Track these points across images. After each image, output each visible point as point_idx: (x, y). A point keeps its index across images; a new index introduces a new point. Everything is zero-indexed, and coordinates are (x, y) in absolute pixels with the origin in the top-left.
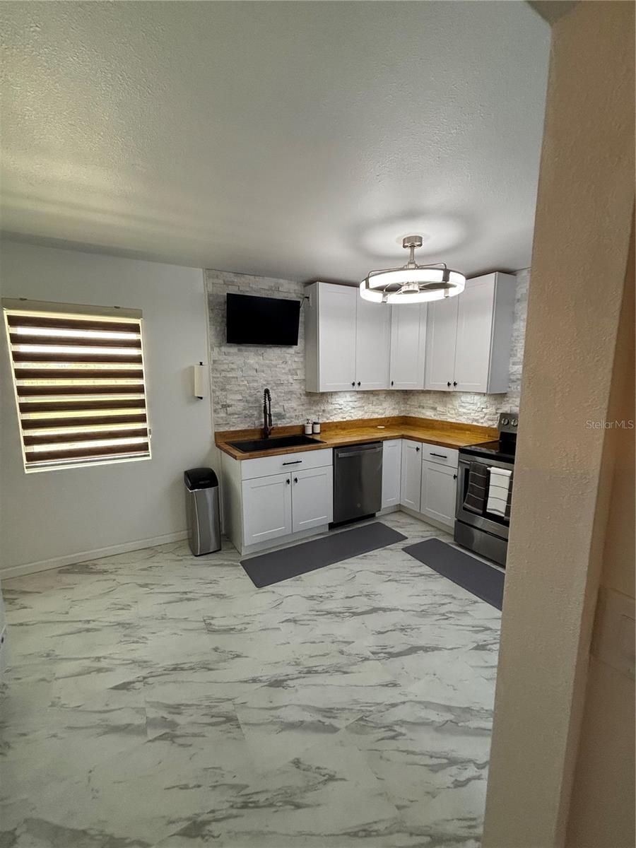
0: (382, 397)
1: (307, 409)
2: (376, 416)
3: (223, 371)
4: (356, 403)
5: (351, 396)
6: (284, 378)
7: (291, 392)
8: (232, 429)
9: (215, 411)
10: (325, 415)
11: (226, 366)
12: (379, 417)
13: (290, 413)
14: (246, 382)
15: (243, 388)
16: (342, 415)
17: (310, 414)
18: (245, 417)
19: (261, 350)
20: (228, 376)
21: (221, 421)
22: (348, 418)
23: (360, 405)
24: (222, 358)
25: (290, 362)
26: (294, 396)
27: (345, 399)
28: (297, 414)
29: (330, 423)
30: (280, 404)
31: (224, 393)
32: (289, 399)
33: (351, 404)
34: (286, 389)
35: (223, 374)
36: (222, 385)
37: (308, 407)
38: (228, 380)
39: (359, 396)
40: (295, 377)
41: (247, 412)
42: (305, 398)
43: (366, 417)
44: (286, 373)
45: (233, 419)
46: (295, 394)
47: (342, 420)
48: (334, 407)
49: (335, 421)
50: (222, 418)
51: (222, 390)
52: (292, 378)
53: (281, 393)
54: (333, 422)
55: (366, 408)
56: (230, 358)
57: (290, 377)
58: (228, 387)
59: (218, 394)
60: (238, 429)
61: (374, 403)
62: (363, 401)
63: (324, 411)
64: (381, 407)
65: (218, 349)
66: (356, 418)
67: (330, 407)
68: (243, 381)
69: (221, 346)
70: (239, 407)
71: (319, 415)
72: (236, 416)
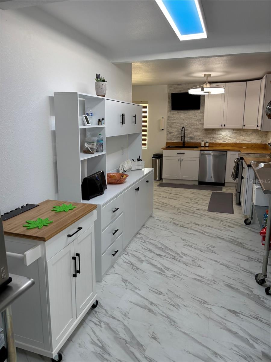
0: (249, 133)
1: (205, 136)
2: (245, 142)
3: (171, 120)
4: (232, 135)
5: (229, 132)
6: (195, 122)
7: (197, 129)
8: (173, 141)
9: (167, 134)
10: (214, 139)
11: (172, 118)
12: (247, 143)
13: (197, 137)
14: (179, 124)
15: (177, 126)
16: (224, 140)
17: (206, 138)
18: (178, 137)
19: (186, 111)
20: (173, 122)
21: (169, 138)
22: (227, 142)
23: (235, 136)
24: (171, 115)
25: (198, 116)
26: (199, 130)
27: (226, 133)
28: (200, 138)
29: (215, 143)
30: (193, 133)
31: (171, 128)
32: (197, 132)
33: (229, 135)
34: (196, 127)
35: (171, 121)
36: (170, 125)
37: (206, 135)
38: (173, 123)
39: (234, 132)
40: (200, 122)
41: (178, 135)
42: (204, 131)
43: (238, 142)
44: (196, 121)
45: (173, 138)
46: (200, 129)
47: (223, 142)
48: (219, 136)
49: (219, 142)
50: (169, 137)
51: (170, 127)
52: (199, 122)
53: (193, 129)
54: (218, 143)
55: (238, 138)
56: (174, 115)
57: (198, 122)
58: (172, 126)
59: (169, 128)
60: (175, 142)
61: (244, 136)
62: (236, 134)
63: (213, 137)
64: (248, 138)
65: (170, 112)
66: (231, 142)
67: (217, 136)
68: (178, 124)
69: (171, 111)
70: (175, 133)
71: (211, 139)
72: (174, 137)
